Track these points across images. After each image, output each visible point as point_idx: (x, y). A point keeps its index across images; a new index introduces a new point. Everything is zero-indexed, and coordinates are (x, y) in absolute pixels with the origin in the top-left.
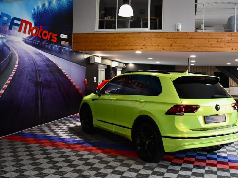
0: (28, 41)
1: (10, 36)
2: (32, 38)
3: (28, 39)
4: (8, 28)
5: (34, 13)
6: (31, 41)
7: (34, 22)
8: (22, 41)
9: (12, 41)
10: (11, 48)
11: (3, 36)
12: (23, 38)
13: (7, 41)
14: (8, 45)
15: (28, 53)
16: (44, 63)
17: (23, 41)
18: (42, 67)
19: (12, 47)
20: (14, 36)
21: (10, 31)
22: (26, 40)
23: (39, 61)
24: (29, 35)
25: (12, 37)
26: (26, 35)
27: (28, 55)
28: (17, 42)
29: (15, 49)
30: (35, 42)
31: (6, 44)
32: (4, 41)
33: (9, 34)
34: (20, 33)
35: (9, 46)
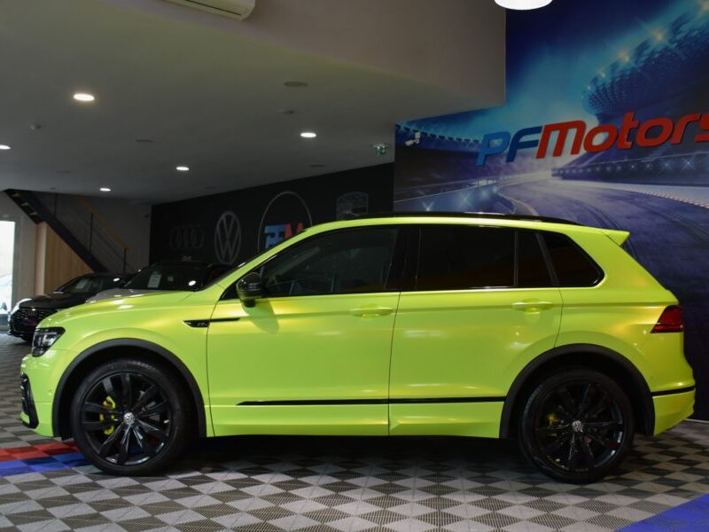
0: (574, 171)
1: (510, 177)
2: (590, 160)
3: (573, 166)
4: (503, 161)
5: (597, 90)
6: (584, 168)
7: (597, 115)
8: (550, 177)
9: (518, 186)
10: (514, 201)
11: (490, 182)
12: (554, 170)
13: (502, 190)
14: (506, 197)
15: (577, 203)
16: (659, 220)
17: (554, 175)
18: (646, 233)
19: (518, 199)
20: (524, 171)
21: (511, 163)
22: (567, 172)
23: (628, 217)
24: (576, 157)
25: (516, 176)
26: (567, 158)
27: (576, 207)
28: (535, 183)
29: (529, 202)
30: (605, 166)
31: (498, 197)
32: (495, 190)
33: (507, 173)
34: (541, 160)
35: (508, 198)
